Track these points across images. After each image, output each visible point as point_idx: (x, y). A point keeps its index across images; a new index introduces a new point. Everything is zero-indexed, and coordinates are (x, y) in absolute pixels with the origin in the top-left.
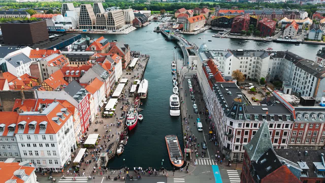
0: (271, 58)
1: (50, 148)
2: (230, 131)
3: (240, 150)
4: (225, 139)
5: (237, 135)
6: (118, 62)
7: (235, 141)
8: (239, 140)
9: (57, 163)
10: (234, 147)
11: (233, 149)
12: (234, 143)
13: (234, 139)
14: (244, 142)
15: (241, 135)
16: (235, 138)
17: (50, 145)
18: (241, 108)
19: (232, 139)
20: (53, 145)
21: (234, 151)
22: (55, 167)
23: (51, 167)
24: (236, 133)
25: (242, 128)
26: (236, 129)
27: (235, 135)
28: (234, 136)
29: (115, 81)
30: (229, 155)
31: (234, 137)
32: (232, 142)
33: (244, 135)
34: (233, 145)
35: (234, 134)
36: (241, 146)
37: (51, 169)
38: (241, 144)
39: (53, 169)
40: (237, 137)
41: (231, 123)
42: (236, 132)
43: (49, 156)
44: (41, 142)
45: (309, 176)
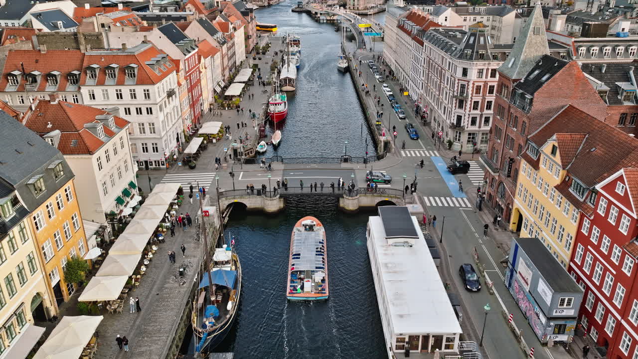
0: (517, 16)
1: (145, 118)
2: (463, 86)
3: (480, 127)
4: (454, 108)
5: (474, 95)
6: (239, 28)
7: (470, 108)
8: (477, 106)
9: (156, 150)
10: (468, 121)
11: (468, 124)
12: (470, 111)
13: (469, 103)
14: (487, 109)
15: (481, 95)
16: (471, 101)
17: (144, 111)
18: (482, 39)
19: (466, 102)
20: (150, 111)
21: (469, 129)
22: (153, 159)
23: (146, 159)
24: (473, 91)
25: (484, 79)
26: (474, 82)
27: (472, 94)
28: (470, 96)
29: (235, 63)
30: (459, 140)
31: (470, 99)
32: (465, 109)
33: (487, 95)
34: (467, 116)
35: (470, 92)
36: (481, 116)
37: (146, 162)
38: (481, 113)
39: (150, 162)
40: (475, 99)
41: (465, 72)
42: (473, 87)
43: (143, 134)
44: (128, 104)
45: (609, 103)
